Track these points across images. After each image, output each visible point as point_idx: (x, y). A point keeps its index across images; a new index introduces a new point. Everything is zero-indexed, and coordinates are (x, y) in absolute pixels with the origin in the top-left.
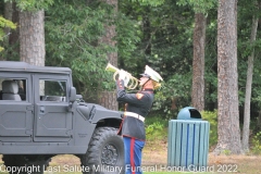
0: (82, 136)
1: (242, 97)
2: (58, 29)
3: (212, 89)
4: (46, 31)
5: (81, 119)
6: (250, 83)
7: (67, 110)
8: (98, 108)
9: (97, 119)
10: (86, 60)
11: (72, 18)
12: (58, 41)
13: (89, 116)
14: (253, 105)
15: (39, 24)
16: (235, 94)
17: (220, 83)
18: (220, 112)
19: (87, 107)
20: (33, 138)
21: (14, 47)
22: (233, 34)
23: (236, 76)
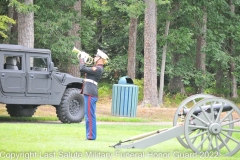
0: (57, 93)
1: (159, 70)
2: (42, 25)
3: (140, 65)
4: (35, 26)
5: (56, 82)
6: (164, 62)
7: (48, 77)
8: (68, 75)
9: (67, 83)
10: (60, 45)
11: (52, 18)
12: (42, 32)
13: (61, 80)
15: (30, 21)
16: (154, 69)
17: (145, 61)
18: (145, 80)
19: (61, 75)
20: (25, 94)
21: (14, 35)
22: (154, 30)
23: (156, 57)
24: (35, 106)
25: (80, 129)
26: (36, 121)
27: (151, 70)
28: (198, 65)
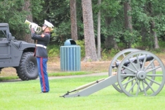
0: (16, 57)
1: (96, 32)
3: (81, 30)
5: (15, 49)
6: (99, 25)
7: (7, 45)
8: (23, 43)
9: (23, 48)
13: (19, 47)
14: (102, 36)
16: (92, 31)
17: (85, 25)
18: (85, 41)
19: (18, 43)
23: (92, 22)
27: (90, 33)
28: (126, 25)
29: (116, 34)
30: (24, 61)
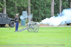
2: (8, 9)
4: (6, 9)
5: (9, 20)
7: (7, 19)
11: (9, 8)
20: (2, 22)
21: (2, 11)
24: (5, 24)
25: (14, 28)
26: (5, 27)
28: (39, 16)
29: (36, 18)
30: (11, 23)
